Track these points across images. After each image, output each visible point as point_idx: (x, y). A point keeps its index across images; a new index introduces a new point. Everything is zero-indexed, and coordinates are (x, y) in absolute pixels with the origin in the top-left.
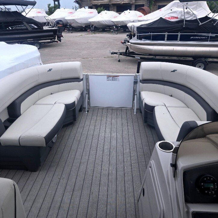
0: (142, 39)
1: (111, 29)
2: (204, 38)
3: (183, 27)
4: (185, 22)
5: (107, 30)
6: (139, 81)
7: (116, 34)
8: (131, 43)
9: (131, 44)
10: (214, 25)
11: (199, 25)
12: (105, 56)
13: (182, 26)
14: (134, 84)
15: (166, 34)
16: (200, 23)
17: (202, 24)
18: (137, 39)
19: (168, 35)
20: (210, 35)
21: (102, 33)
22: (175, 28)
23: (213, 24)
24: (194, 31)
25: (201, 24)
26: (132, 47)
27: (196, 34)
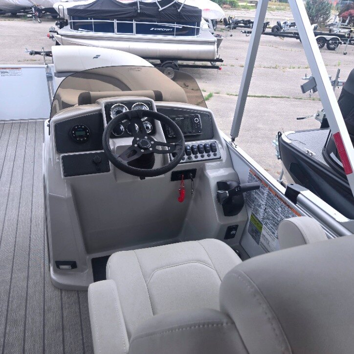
0: (80, 29)
1: (28, 13)
2: (169, 30)
3: (138, 12)
4: (140, 4)
5: (21, 15)
6: (53, 75)
7: (39, 23)
8: (62, 35)
9: (63, 37)
10: (179, 10)
11: (160, 10)
12: (20, 59)
13: (137, 10)
14: (48, 81)
15: (115, 22)
16: (160, 7)
17: (163, 8)
18: (71, 28)
19: (117, 23)
20: (176, 26)
21: (11, 19)
22: (127, 13)
23: (177, 9)
24: (153, 19)
25: (161, 9)
26: (63, 41)
27: (156, 23)
